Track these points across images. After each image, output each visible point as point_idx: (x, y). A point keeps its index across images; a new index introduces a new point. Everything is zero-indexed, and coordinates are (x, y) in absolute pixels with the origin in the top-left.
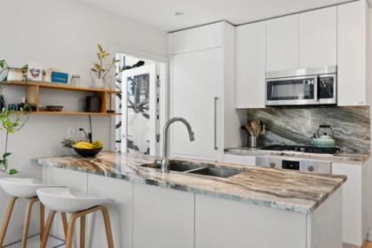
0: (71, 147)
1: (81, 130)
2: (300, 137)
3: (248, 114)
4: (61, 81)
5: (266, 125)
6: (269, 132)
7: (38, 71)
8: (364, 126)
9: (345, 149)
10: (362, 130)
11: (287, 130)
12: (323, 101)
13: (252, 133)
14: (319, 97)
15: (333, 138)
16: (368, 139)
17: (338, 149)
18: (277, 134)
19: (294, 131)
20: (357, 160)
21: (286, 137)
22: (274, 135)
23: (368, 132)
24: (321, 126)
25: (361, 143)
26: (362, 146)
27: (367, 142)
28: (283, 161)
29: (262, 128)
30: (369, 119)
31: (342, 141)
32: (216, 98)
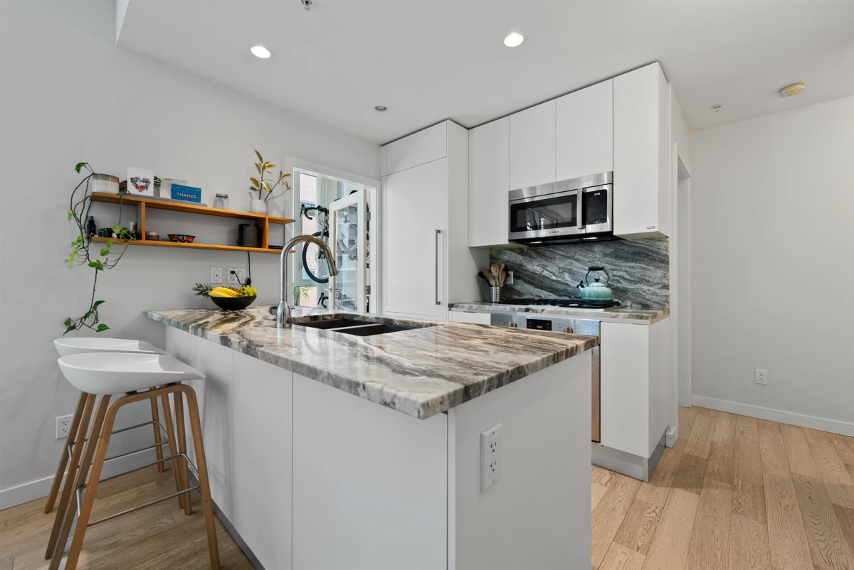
0: (206, 294)
1: (233, 272)
2: (562, 287)
3: (492, 257)
4: (190, 199)
5: (515, 272)
6: (520, 281)
7: (147, 181)
8: (659, 268)
9: (629, 303)
10: (655, 274)
11: (544, 277)
12: (591, 228)
13: (493, 283)
14: (584, 224)
15: (609, 286)
16: (666, 287)
17: (618, 304)
18: (530, 283)
19: (554, 278)
20: (641, 318)
21: (542, 288)
22: (526, 286)
23: (665, 276)
24: (591, 269)
25: (654, 294)
26: (655, 298)
27: (664, 292)
28: (528, 320)
29: (508, 275)
30: (667, 256)
31: (625, 291)
32: (438, 232)
